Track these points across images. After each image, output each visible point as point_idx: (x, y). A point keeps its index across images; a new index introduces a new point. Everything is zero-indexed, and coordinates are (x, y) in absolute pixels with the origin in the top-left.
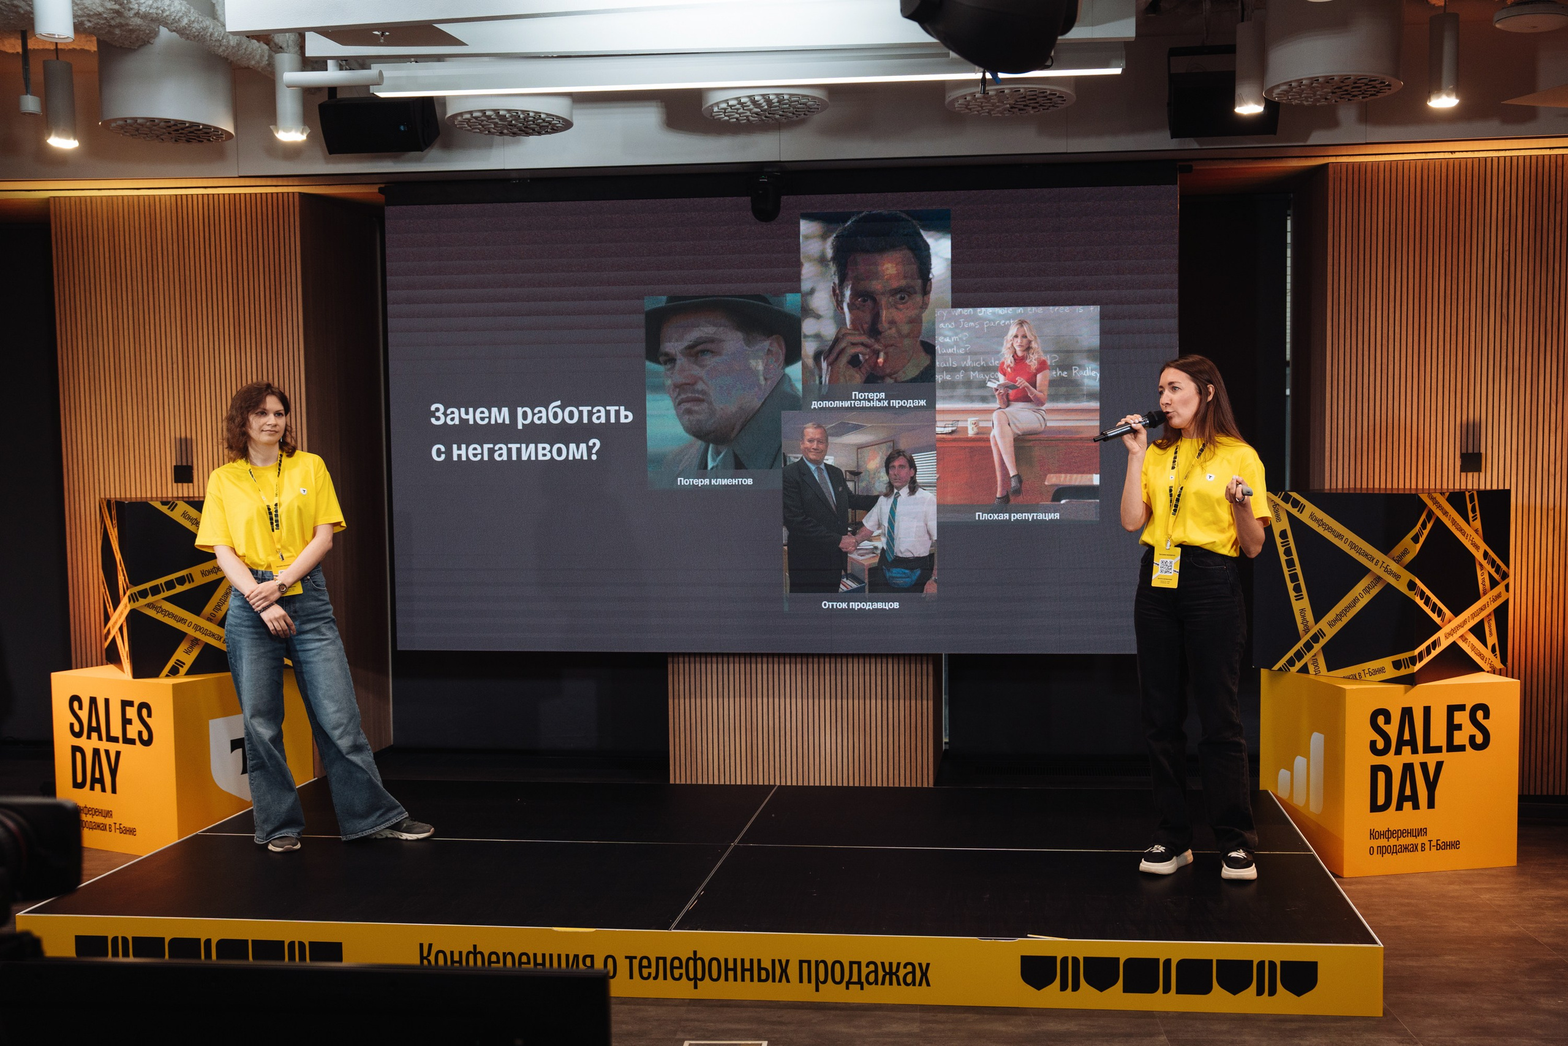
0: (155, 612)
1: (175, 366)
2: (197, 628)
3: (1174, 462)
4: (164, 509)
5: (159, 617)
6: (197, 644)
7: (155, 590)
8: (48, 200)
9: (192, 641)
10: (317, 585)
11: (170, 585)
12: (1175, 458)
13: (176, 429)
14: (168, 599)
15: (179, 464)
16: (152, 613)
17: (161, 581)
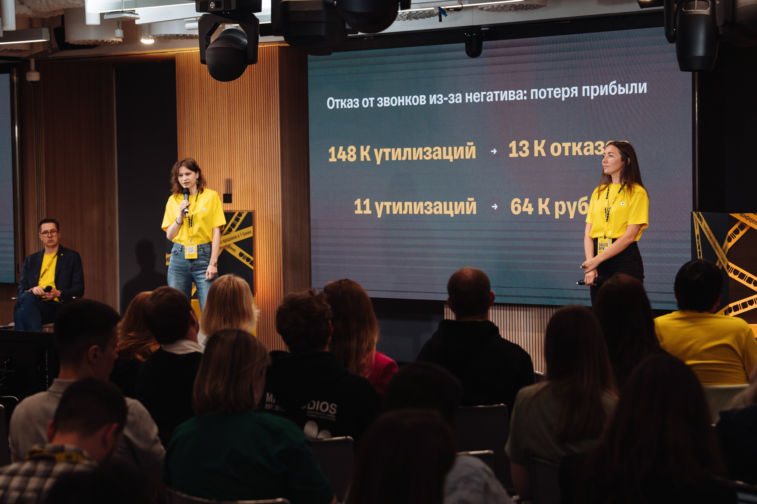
1: (225, 140)
3: (607, 195)
8: (175, 54)
10: (205, 253)
12: (608, 193)
13: (225, 175)
15: (226, 193)
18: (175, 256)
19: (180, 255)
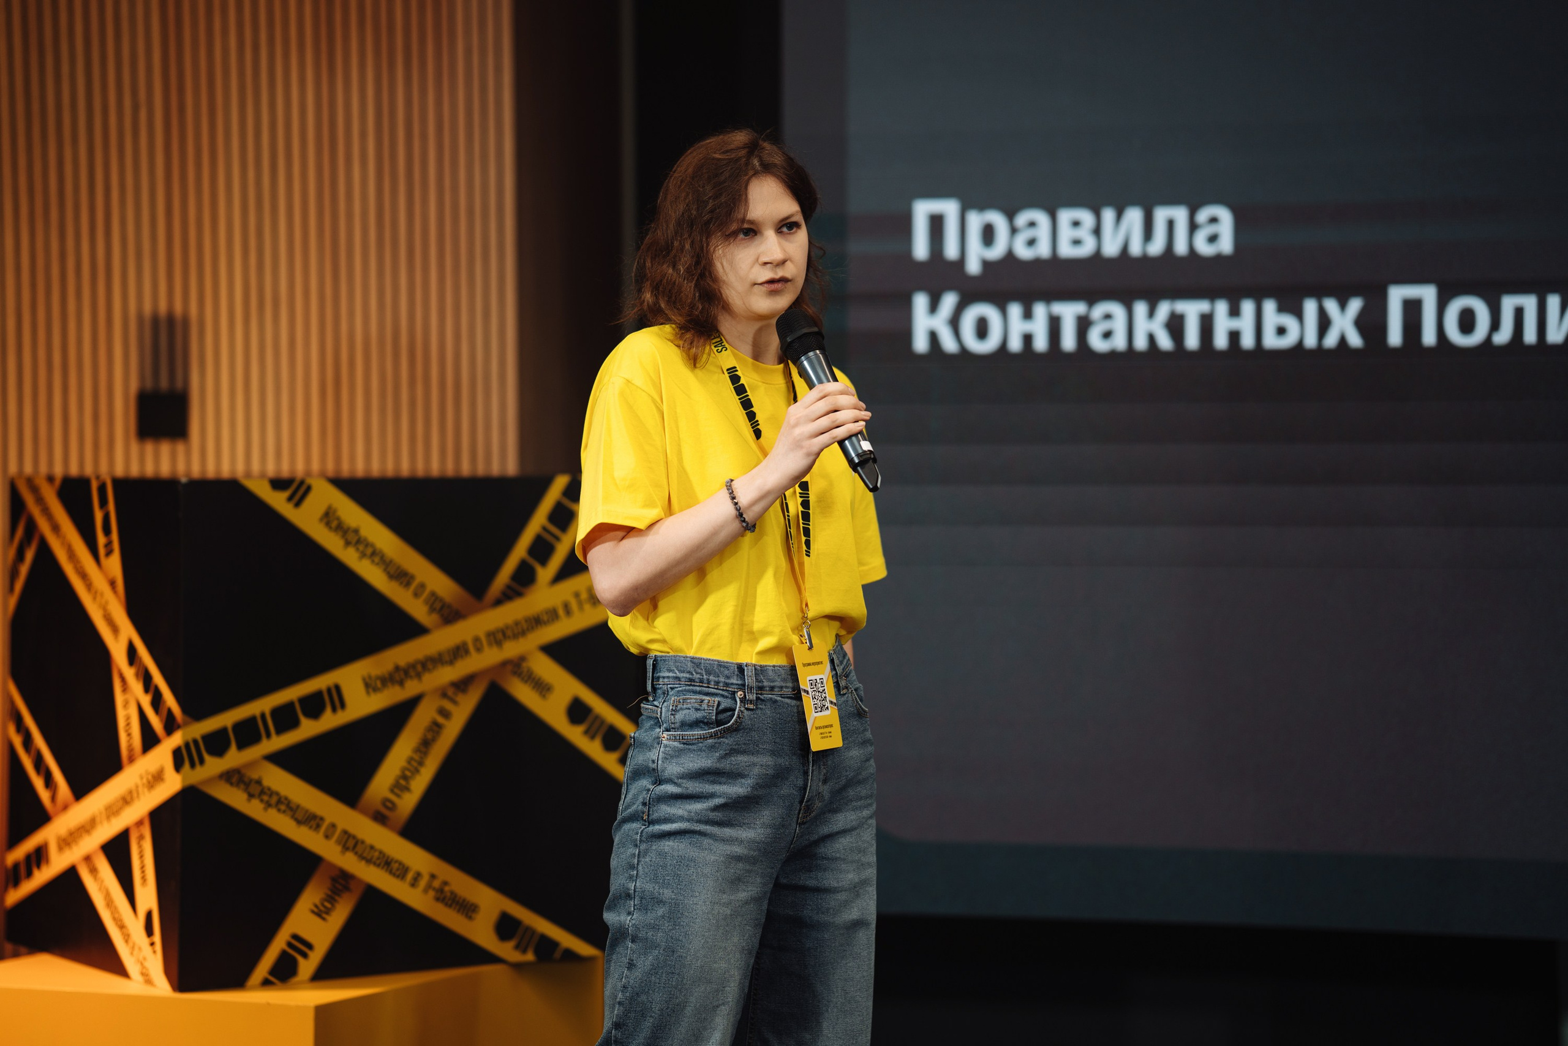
0: (245, 796)
2: (350, 842)
4: (278, 501)
5: (254, 809)
6: (347, 889)
7: (248, 733)
9: (334, 880)
11: (285, 718)
14: (278, 758)
16: (234, 798)
17: (263, 706)
18: (723, 738)
19: (754, 731)
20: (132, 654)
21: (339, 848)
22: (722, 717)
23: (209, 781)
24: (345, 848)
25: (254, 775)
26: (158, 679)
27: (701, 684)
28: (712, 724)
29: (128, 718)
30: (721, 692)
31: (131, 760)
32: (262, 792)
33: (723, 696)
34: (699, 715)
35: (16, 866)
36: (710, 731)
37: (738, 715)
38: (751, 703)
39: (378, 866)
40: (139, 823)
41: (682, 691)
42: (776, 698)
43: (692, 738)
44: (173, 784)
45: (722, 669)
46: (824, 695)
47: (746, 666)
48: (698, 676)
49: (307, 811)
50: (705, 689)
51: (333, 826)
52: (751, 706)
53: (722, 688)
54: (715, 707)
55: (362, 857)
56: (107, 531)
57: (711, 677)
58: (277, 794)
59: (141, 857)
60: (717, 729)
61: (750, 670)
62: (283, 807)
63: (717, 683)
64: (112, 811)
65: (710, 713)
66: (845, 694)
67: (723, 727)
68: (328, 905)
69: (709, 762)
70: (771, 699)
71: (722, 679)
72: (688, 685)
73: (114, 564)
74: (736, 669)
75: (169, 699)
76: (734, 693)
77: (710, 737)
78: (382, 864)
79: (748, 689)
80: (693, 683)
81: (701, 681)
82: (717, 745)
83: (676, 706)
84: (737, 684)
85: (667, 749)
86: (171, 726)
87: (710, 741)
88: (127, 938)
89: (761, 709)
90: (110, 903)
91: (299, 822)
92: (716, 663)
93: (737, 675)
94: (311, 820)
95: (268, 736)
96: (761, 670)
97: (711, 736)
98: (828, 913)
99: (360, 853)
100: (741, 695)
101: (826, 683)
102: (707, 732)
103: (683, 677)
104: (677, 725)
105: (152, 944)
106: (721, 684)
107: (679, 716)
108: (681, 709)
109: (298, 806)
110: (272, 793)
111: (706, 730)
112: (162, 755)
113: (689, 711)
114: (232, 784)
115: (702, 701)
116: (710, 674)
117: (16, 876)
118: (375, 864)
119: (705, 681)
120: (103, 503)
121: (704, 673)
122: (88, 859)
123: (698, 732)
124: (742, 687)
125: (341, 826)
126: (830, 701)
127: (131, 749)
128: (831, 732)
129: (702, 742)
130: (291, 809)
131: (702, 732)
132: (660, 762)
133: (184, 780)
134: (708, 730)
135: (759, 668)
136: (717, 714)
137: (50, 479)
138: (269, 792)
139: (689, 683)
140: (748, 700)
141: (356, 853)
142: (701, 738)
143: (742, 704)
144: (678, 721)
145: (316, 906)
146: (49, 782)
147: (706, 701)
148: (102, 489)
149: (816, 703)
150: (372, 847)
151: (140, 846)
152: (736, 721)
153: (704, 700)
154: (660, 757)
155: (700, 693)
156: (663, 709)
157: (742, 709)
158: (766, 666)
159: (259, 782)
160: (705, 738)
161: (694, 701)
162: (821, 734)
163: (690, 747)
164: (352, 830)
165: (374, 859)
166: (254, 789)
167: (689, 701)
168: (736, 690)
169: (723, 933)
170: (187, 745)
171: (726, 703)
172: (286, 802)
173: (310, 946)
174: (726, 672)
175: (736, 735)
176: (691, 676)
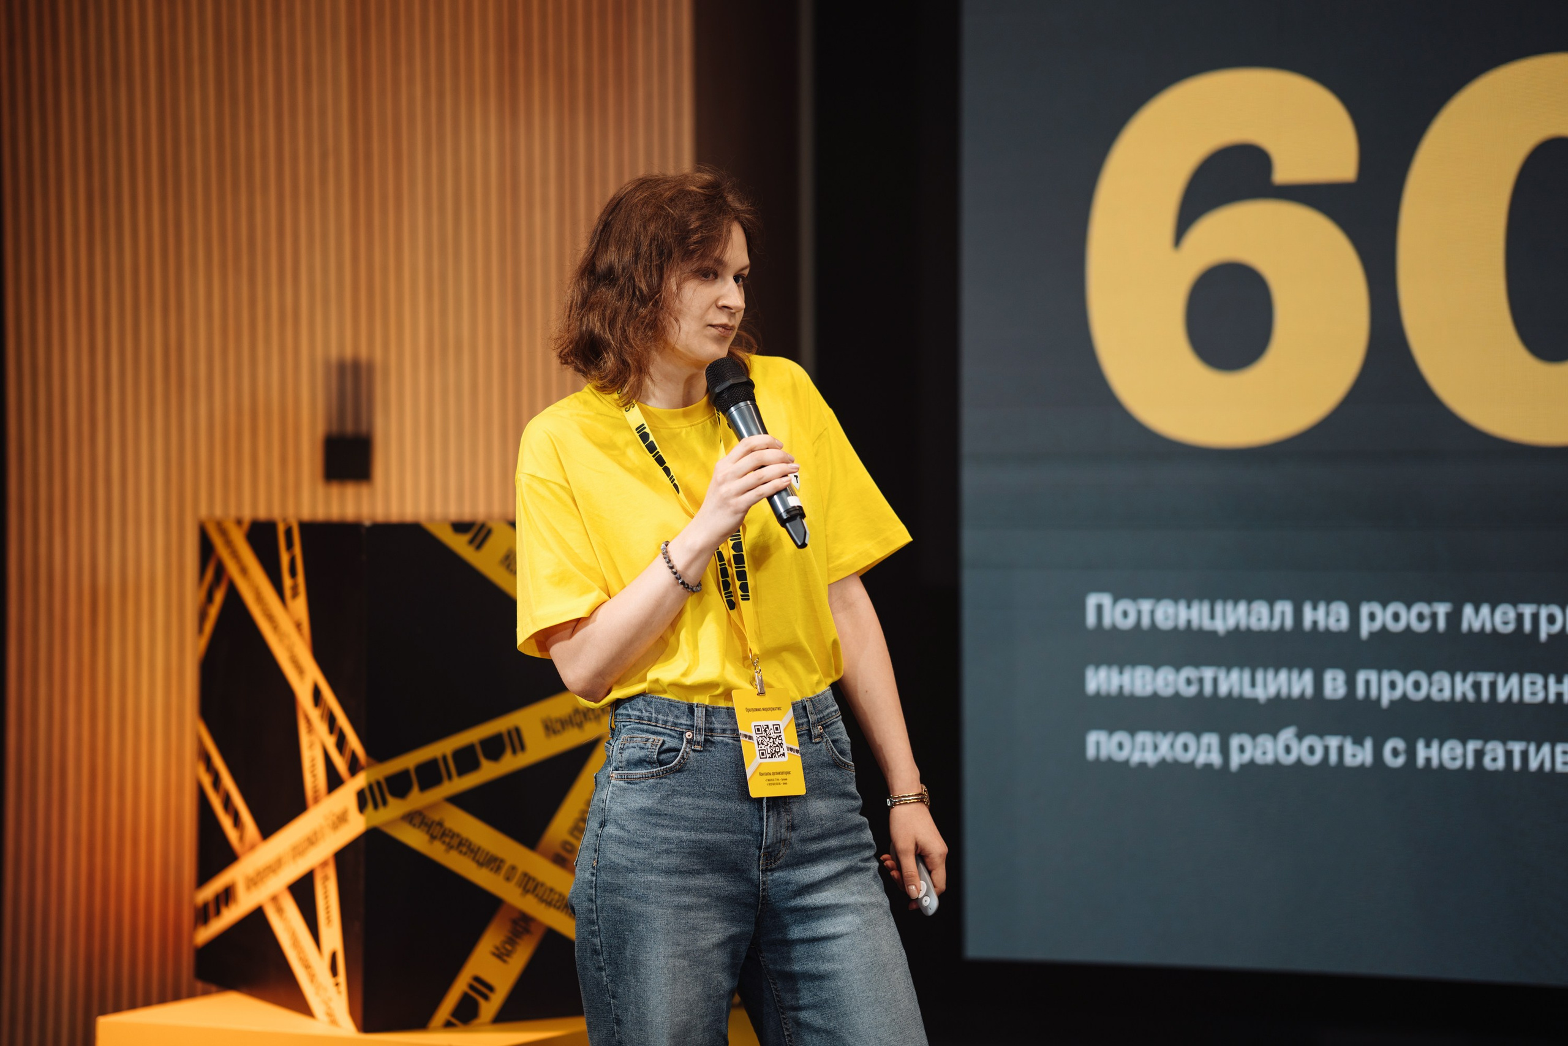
0: (427, 838)
2: (529, 884)
4: (459, 544)
5: (436, 852)
6: (528, 932)
7: (430, 775)
9: (515, 922)
10: (841, 752)
11: (466, 760)
14: (459, 800)
15: (336, 432)
16: (414, 838)
17: (444, 748)
18: (665, 778)
19: (701, 773)
20: (317, 695)
21: (519, 891)
22: (663, 757)
23: (392, 822)
24: (526, 891)
25: (436, 816)
26: (343, 721)
27: (649, 723)
28: (654, 763)
29: (313, 760)
30: (668, 731)
31: (316, 800)
32: (444, 834)
33: (670, 736)
34: (642, 753)
35: (206, 905)
36: (652, 770)
37: (683, 756)
38: (698, 744)
39: (558, 908)
40: (324, 864)
41: (631, 729)
42: (727, 740)
43: (635, 777)
44: (357, 825)
45: (672, 708)
46: (777, 741)
47: (697, 707)
48: (647, 714)
49: (488, 853)
50: (652, 727)
51: (513, 868)
52: (698, 748)
53: (670, 728)
54: (658, 746)
55: (542, 900)
56: (293, 573)
57: (659, 716)
58: (458, 835)
59: (326, 897)
60: (659, 769)
61: (700, 712)
62: (464, 849)
63: (665, 722)
64: (298, 851)
65: (652, 752)
66: (819, 743)
67: (665, 767)
68: (508, 947)
69: (650, 802)
70: (722, 741)
71: (671, 719)
72: (637, 723)
73: (300, 606)
74: (687, 710)
75: (354, 742)
76: (682, 733)
77: (651, 777)
78: (562, 906)
79: (696, 730)
80: (641, 721)
81: (650, 720)
82: (659, 785)
83: (624, 745)
84: (686, 725)
85: (615, 788)
86: (354, 767)
87: (651, 781)
88: (312, 977)
89: (710, 751)
90: (296, 943)
91: (481, 864)
92: (667, 702)
93: (688, 715)
94: (493, 863)
95: (450, 777)
96: (713, 712)
97: (653, 776)
98: (833, 960)
99: (540, 895)
100: (689, 736)
101: (784, 730)
102: (649, 771)
103: (633, 715)
104: (624, 764)
105: (337, 984)
106: (670, 724)
107: (626, 755)
108: (628, 747)
109: (479, 848)
110: (454, 835)
111: (648, 769)
112: (347, 795)
113: (633, 749)
114: (414, 825)
115: (648, 740)
116: (659, 713)
117: (204, 915)
118: (555, 906)
119: (653, 720)
120: (290, 545)
121: (654, 711)
122: (274, 899)
123: (641, 771)
124: (691, 727)
125: (521, 869)
126: (787, 748)
127: (316, 791)
128: (786, 779)
129: (643, 782)
130: (472, 851)
131: (644, 771)
132: (607, 801)
133: (367, 821)
134: (651, 769)
135: (710, 709)
136: (660, 753)
137: (239, 522)
138: (451, 834)
139: (638, 721)
140: (695, 741)
141: (537, 896)
142: (643, 777)
143: (689, 745)
144: (624, 760)
145: (497, 948)
146: (237, 821)
147: (651, 740)
148: (289, 532)
149: (763, 748)
150: (552, 890)
151: (325, 887)
152: (679, 762)
153: (649, 739)
154: (608, 796)
155: (647, 731)
156: (615, 747)
157: (688, 750)
158: (719, 708)
159: (440, 824)
160: (647, 778)
161: (640, 739)
162: (769, 780)
163: (633, 786)
164: (533, 873)
165: (554, 902)
166: (437, 831)
167: (635, 739)
168: (684, 730)
169: (682, 986)
170: (370, 787)
171: (670, 743)
172: (467, 844)
173: (491, 988)
174: (676, 712)
175: (680, 776)
176: (640, 714)
